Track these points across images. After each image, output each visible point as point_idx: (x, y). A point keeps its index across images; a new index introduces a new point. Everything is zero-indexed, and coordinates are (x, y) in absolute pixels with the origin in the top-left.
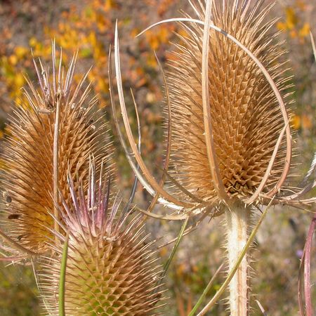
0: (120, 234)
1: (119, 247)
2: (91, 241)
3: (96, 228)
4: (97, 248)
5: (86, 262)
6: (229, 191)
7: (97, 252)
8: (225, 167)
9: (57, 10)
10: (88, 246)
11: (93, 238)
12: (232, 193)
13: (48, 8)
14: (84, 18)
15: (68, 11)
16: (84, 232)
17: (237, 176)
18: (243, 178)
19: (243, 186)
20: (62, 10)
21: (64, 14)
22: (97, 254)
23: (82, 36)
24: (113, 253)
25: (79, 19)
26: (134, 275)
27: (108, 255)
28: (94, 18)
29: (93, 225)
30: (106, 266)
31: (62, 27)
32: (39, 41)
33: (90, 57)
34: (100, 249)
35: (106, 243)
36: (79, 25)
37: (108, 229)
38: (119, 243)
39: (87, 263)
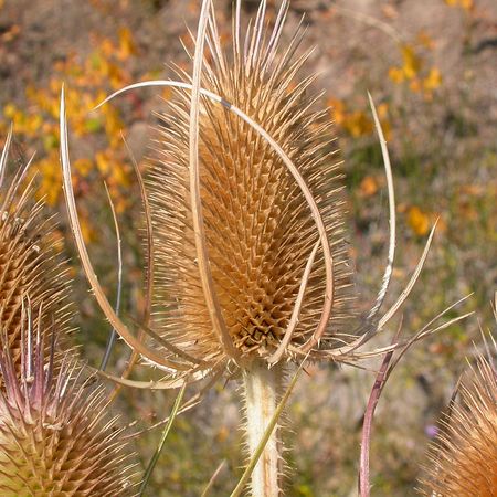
0: (71, 418)
1: (69, 438)
2: (24, 430)
3: (32, 410)
4: (32, 442)
5: (16, 464)
6: (245, 344)
7: (34, 447)
8: (238, 307)
9: (47, 59)
10: (18, 439)
11: (27, 426)
12: (250, 346)
13: (33, 56)
14: (89, 71)
15: (64, 59)
16: (13, 417)
17: (256, 321)
18: (265, 323)
19: (266, 335)
20: (56, 59)
21: (59, 66)
22: (35, 450)
23: (87, 99)
24: (60, 448)
25: (82, 73)
26: (93, 482)
27: (50, 451)
28: (105, 70)
29: (28, 407)
30: (48, 468)
31: (54, 85)
32: (20, 109)
33: (101, 131)
34: (37, 443)
35: (48, 433)
36: (82, 82)
37: (52, 411)
38: (70, 431)
39: (18, 466)
